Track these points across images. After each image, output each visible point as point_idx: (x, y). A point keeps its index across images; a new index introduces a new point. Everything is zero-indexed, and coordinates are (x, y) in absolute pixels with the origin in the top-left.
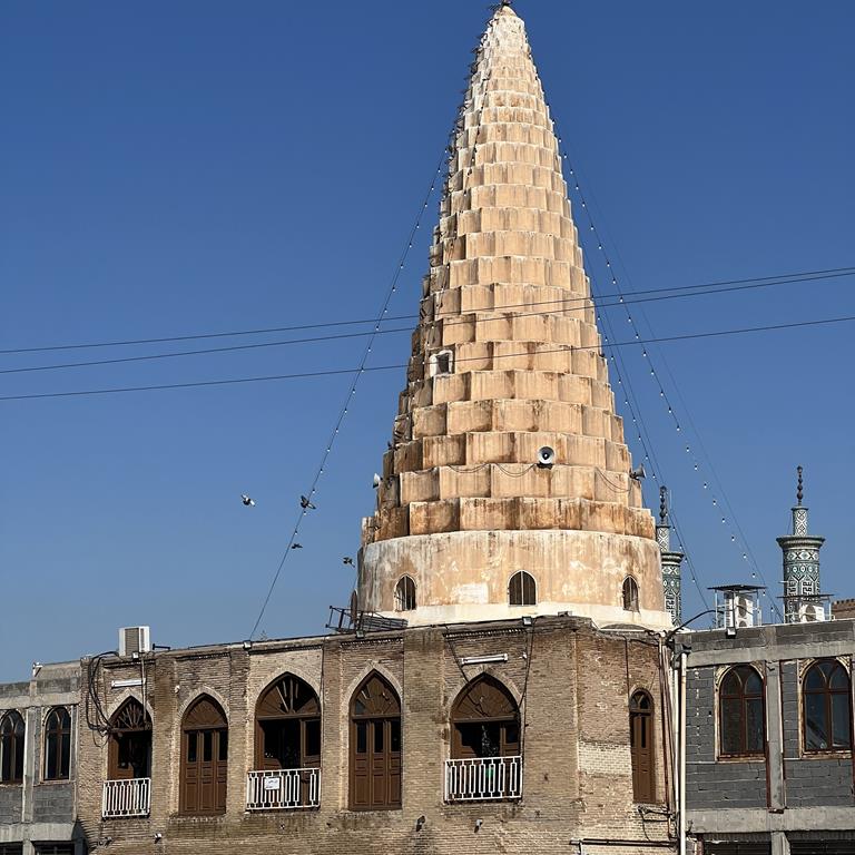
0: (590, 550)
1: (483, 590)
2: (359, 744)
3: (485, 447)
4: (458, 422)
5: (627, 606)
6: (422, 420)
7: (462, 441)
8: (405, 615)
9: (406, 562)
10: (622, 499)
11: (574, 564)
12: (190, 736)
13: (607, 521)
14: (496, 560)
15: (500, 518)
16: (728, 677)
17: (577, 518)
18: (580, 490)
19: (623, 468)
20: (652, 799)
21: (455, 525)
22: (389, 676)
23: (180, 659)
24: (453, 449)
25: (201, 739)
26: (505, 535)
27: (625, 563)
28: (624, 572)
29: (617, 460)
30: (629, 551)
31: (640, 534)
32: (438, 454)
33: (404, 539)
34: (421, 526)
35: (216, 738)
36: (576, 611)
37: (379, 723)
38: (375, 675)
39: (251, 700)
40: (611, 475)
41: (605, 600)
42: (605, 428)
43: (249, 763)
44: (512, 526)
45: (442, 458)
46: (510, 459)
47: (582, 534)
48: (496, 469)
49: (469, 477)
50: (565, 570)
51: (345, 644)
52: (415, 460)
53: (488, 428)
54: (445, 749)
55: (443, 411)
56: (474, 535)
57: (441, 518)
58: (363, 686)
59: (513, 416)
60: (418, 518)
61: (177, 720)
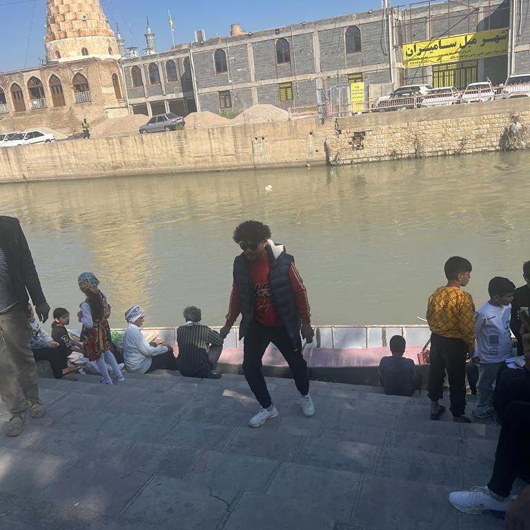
0: (99, 41)
1: (75, 53)
2: (53, 92)
3: (69, 17)
4: (62, 10)
5: (110, 53)
6: (53, 10)
7: (63, 15)
8: (58, 60)
9: (56, 47)
10: (105, 28)
11: (96, 45)
12: (13, 94)
13: (102, 33)
14: (77, 45)
15: (76, 34)
16: (133, 69)
17: (94, 33)
18: (94, 26)
19: (104, 19)
20: (121, 98)
21: (66, 37)
22: (57, 75)
23: (7, 75)
24: (62, 17)
25: (16, 94)
26: (78, 39)
27: (108, 43)
28: (108, 45)
29: (102, 18)
30: (108, 41)
31: (110, 36)
32: (58, 19)
33: (55, 41)
34: (58, 37)
35: (20, 93)
36: (96, 56)
37: (56, 86)
38: (53, 75)
39: (26, 83)
40: (101, 22)
41: (105, 53)
42: (98, 10)
43: (29, 98)
44: (80, 36)
45: (59, 20)
46: (76, 19)
47: (97, 37)
48: (73, 22)
49: (67, 24)
50: (94, 46)
51: (45, 68)
52: (53, 21)
53: (69, 12)
54: (73, 91)
55: (57, 7)
56: (71, 39)
57: (62, 35)
58: (51, 78)
59: (75, 8)
60: (57, 36)
61: (9, 90)
